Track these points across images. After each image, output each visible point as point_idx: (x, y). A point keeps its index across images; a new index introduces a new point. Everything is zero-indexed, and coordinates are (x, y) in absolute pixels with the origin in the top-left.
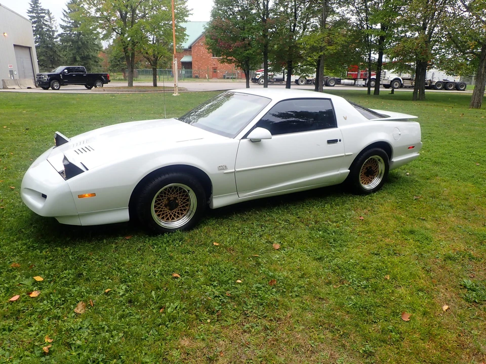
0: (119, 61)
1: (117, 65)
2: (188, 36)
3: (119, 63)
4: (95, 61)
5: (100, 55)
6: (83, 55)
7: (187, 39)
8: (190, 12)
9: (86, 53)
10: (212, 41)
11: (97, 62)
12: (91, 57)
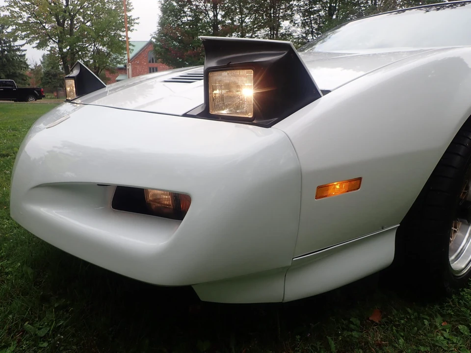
0: (50, 78)
1: (49, 82)
2: (133, 46)
3: (50, 81)
4: (23, 80)
5: (27, 73)
6: (8, 73)
7: (133, 50)
8: (136, 21)
9: (12, 71)
10: (162, 49)
11: (25, 80)
12: (18, 74)
